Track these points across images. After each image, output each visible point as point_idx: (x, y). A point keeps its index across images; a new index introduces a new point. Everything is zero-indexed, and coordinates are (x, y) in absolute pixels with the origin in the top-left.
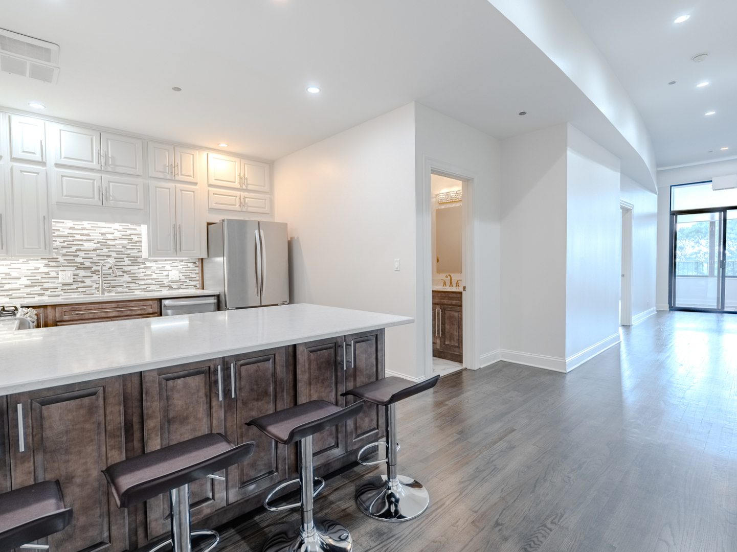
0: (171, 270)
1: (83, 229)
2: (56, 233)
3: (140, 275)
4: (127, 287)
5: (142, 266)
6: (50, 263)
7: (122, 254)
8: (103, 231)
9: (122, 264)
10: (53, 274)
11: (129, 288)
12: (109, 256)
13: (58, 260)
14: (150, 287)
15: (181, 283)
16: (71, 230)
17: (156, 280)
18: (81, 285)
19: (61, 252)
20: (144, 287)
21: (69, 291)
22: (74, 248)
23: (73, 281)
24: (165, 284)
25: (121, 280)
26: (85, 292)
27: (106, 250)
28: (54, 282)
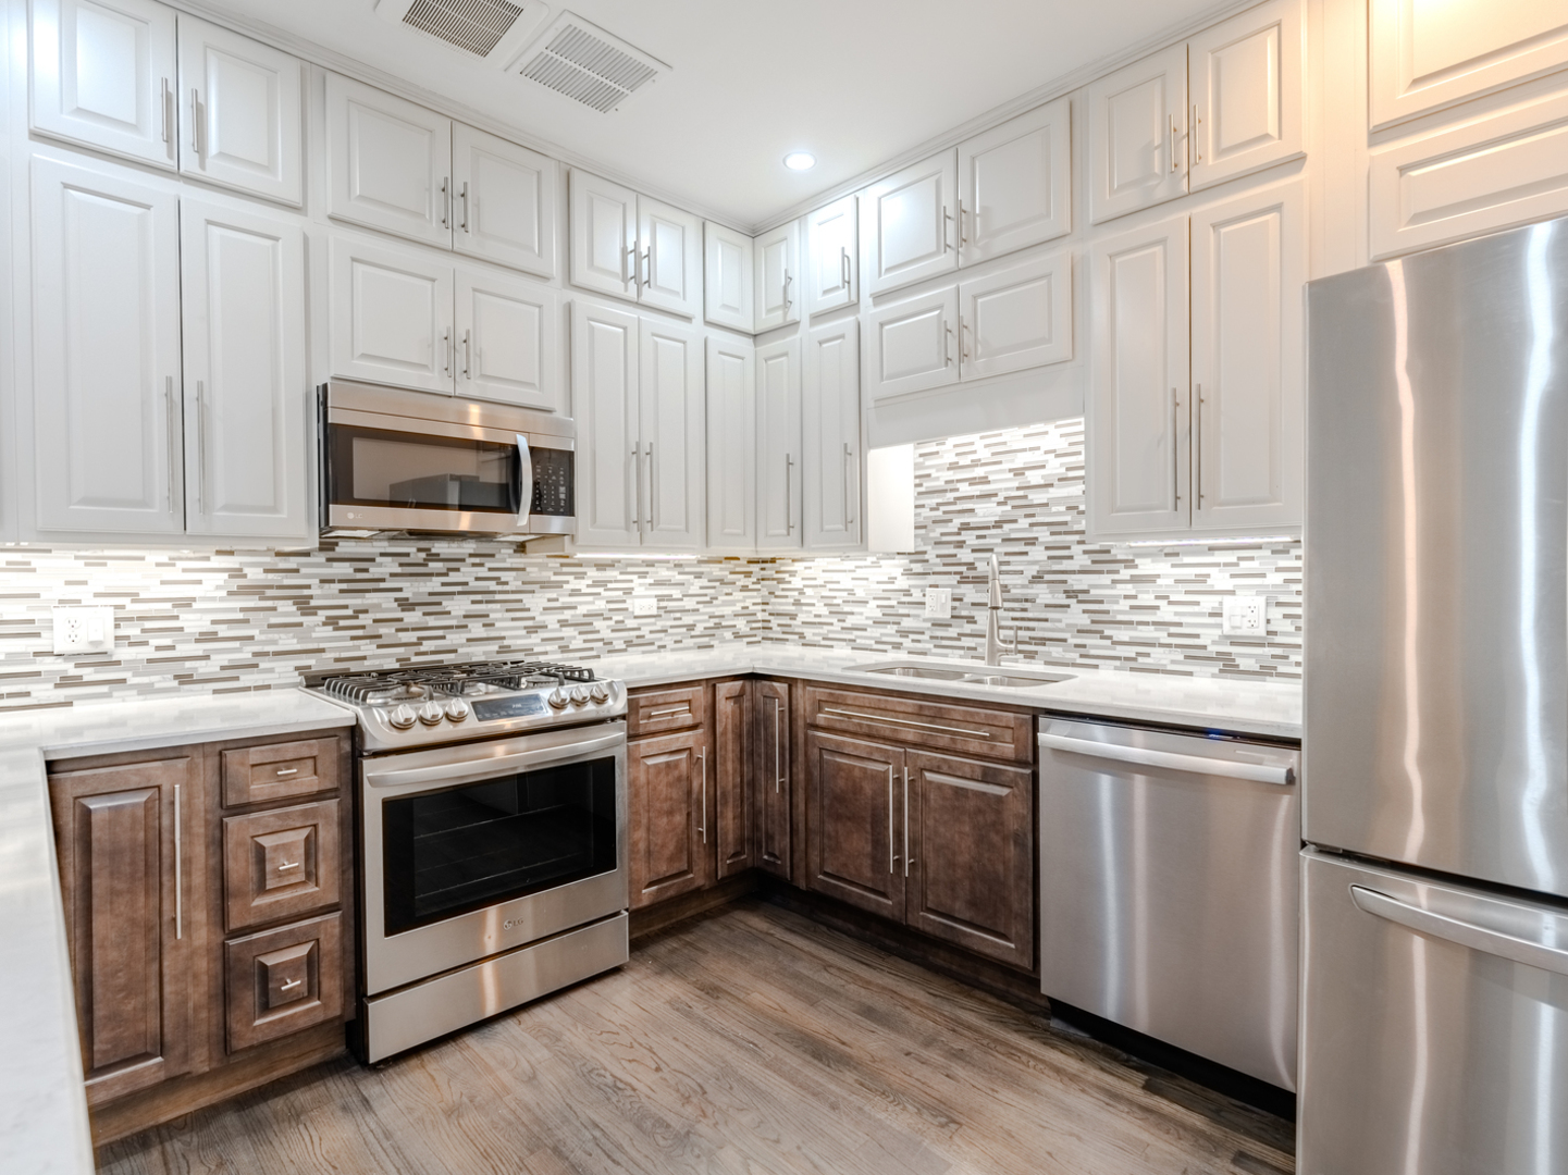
0: (1232, 593)
1: (976, 464)
2: (925, 484)
3: (1115, 607)
4: (1076, 646)
5: (1125, 573)
6: (913, 566)
7: (1066, 533)
8: (1020, 461)
9: (1065, 565)
10: (917, 596)
11: (1083, 651)
12: (1032, 542)
13: (926, 557)
14: (1148, 655)
15: (1279, 651)
16: (951, 472)
17: (1173, 630)
18: (968, 628)
19: (932, 535)
20: (1131, 651)
21: (945, 643)
22: (958, 521)
23: (953, 617)
24: (1205, 647)
25: (1060, 621)
26: (975, 649)
27: (1024, 523)
28: (917, 616)
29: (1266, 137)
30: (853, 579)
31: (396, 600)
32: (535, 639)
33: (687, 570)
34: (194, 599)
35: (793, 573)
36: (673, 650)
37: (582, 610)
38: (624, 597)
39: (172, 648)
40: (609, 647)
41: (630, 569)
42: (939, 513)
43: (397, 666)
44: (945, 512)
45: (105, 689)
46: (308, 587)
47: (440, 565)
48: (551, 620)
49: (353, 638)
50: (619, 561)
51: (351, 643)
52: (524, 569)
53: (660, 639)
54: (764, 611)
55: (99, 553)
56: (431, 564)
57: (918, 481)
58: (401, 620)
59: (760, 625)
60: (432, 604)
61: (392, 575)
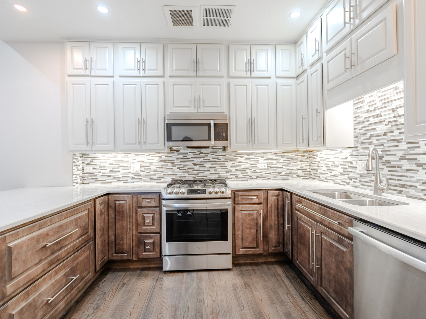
2: (357, 120)
6: (353, 152)
9: (416, 151)
10: (354, 164)
12: (400, 141)
13: (358, 149)
16: (367, 114)
19: (360, 140)
21: (365, 183)
22: (369, 134)
23: (367, 173)
25: (413, 177)
27: (396, 132)
28: (355, 172)
30: (334, 157)
31: (193, 163)
32: (228, 174)
33: (278, 155)
34: (153, 163)
35: (317, 156)
36: (273, 179)
37: (242, 167)
38: (256, 163)
39: (149, 173)
40: (251, 178)
41: (258, 155)
42: (362, 131)
43: (193, 179)
44: (364, 130)
45: (138, 180)
46: (174, 160)
47: (203, 155)
48: (233, 169)
49: (183, 172)
50: (254, 153)
51: (183, 173)
52: (225, 156)
53: (269, 176)
54: (309, 168)
55: (138, 154)
56: (201, 155)
57: (355, 119)
58: (194, 168)
59: (308, 173)
60: (201, 164)
61: (192, 157)
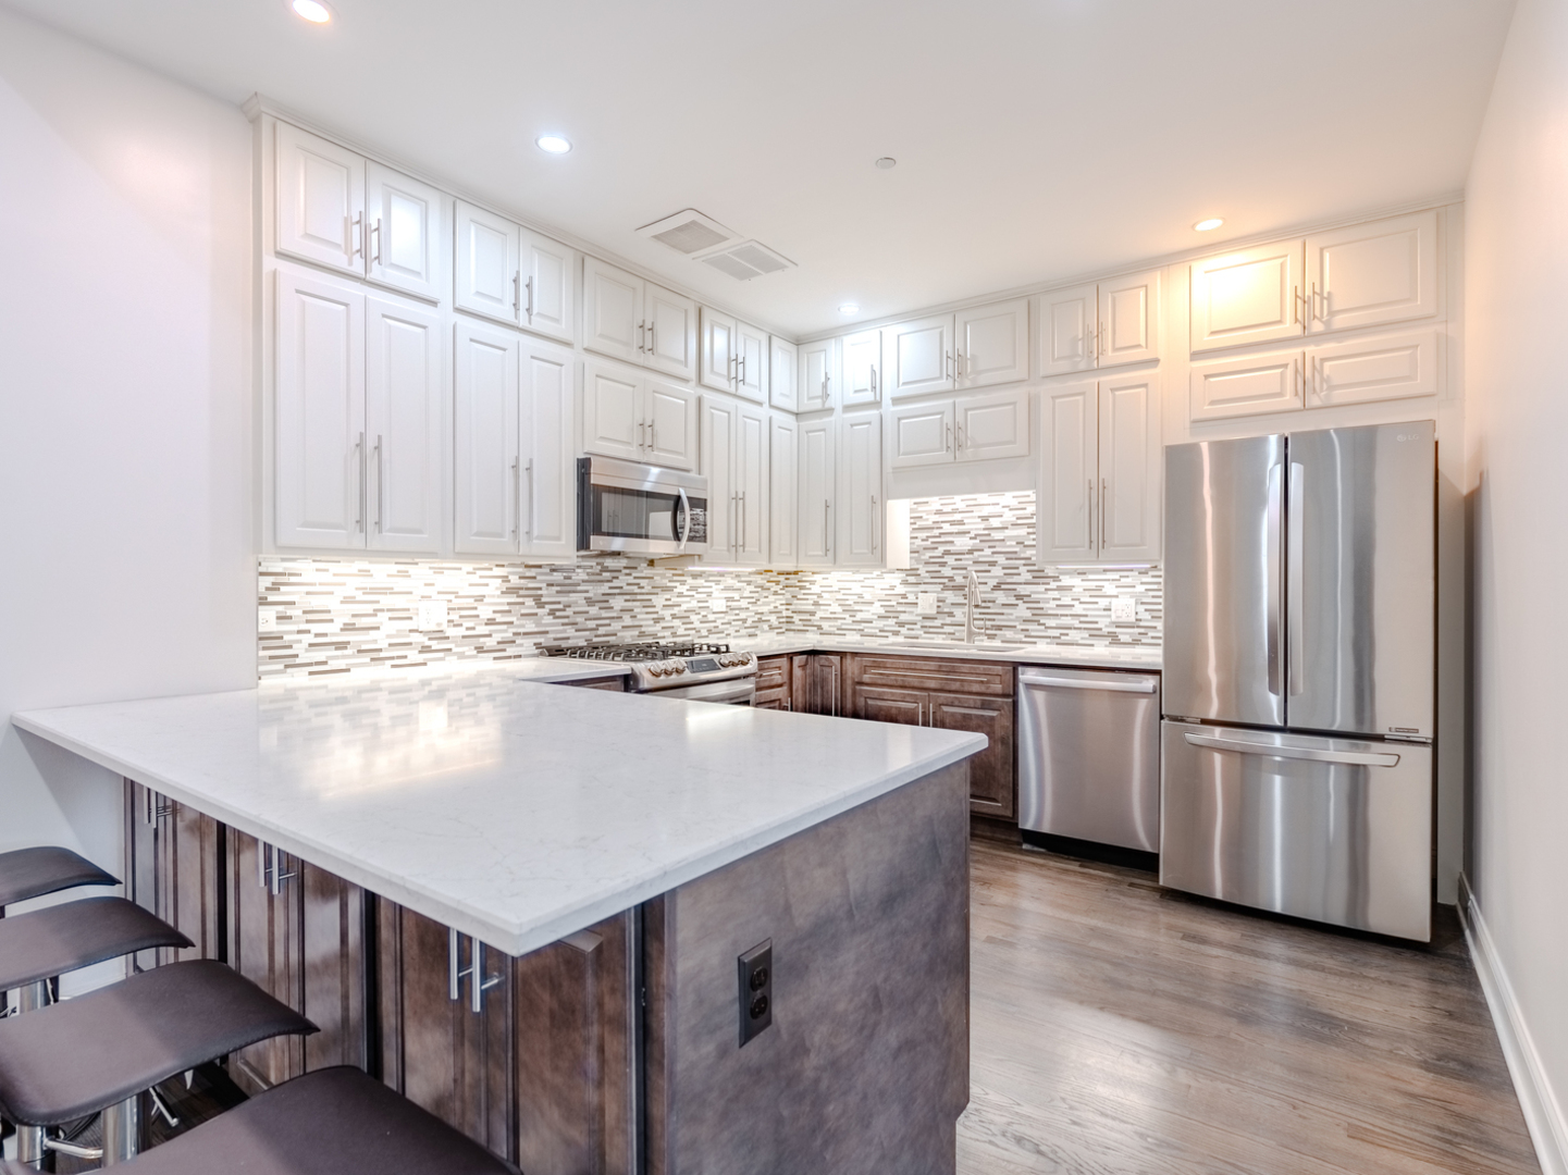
0: (1117, 596)
1: (955, 511)
2: (918, 523)
3: (1047, 605)
4: (1022, 630)
5: (1053, 585)
6: (909, 578)
7: (1016, 559)
8: (985, 511)
9: (1015, 579)
10: (911, 598)
11: (1027, 633)
12: (993, 564)
13: (919, 572)
14: (1067, 635)
15: (1142, 630)
16: (937, 516)
17: (1082, 619)
18: (949, 620)
19: (923, 557)
20: (1056, 633)
21: (931, 630)
22: (941, 549)
23: (938, 613)
24: (1101, 629)
25: (1011, 614)
26: (954, 634)
27: (988, 551)
28: (911, 612)
29: (1139, 346)
30: (862, 586)
31: (585, 598)
32: (658, 627)
33: (743, 579)
34: (484, 596)
35: (812, 583)
36: (735, 637)
37: (684, 607)
38: (708, 599)
39: (473, 628)
40: (699, 634)
41: (711, 578)
42: (928, 543)
43: (585, 644)
44: (933, 543)
45: (441, 655)
46: (540, 589)
47: (608, 574)
48: (667, 613)
49: (563, 624)
50: (704, 572)
51: (562, 628)
52: (652, 578)
53: (727, 629)
54: (787, 609)
55: (440, 565)
56: (604, 574)
57: (912, 521)
58: (587, 612)
59: (784, 620)
60: (603, 602)
61: (583, 581)
